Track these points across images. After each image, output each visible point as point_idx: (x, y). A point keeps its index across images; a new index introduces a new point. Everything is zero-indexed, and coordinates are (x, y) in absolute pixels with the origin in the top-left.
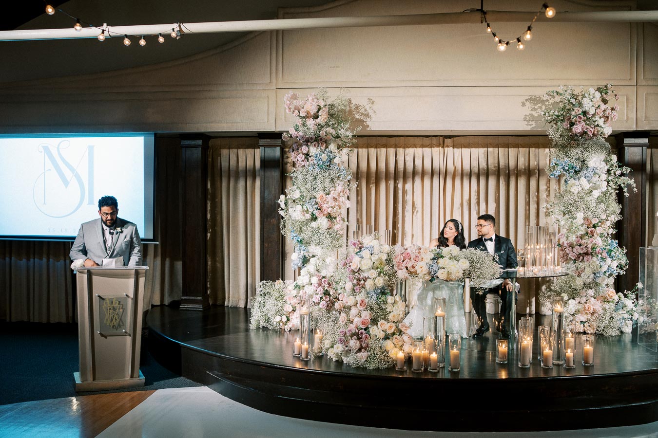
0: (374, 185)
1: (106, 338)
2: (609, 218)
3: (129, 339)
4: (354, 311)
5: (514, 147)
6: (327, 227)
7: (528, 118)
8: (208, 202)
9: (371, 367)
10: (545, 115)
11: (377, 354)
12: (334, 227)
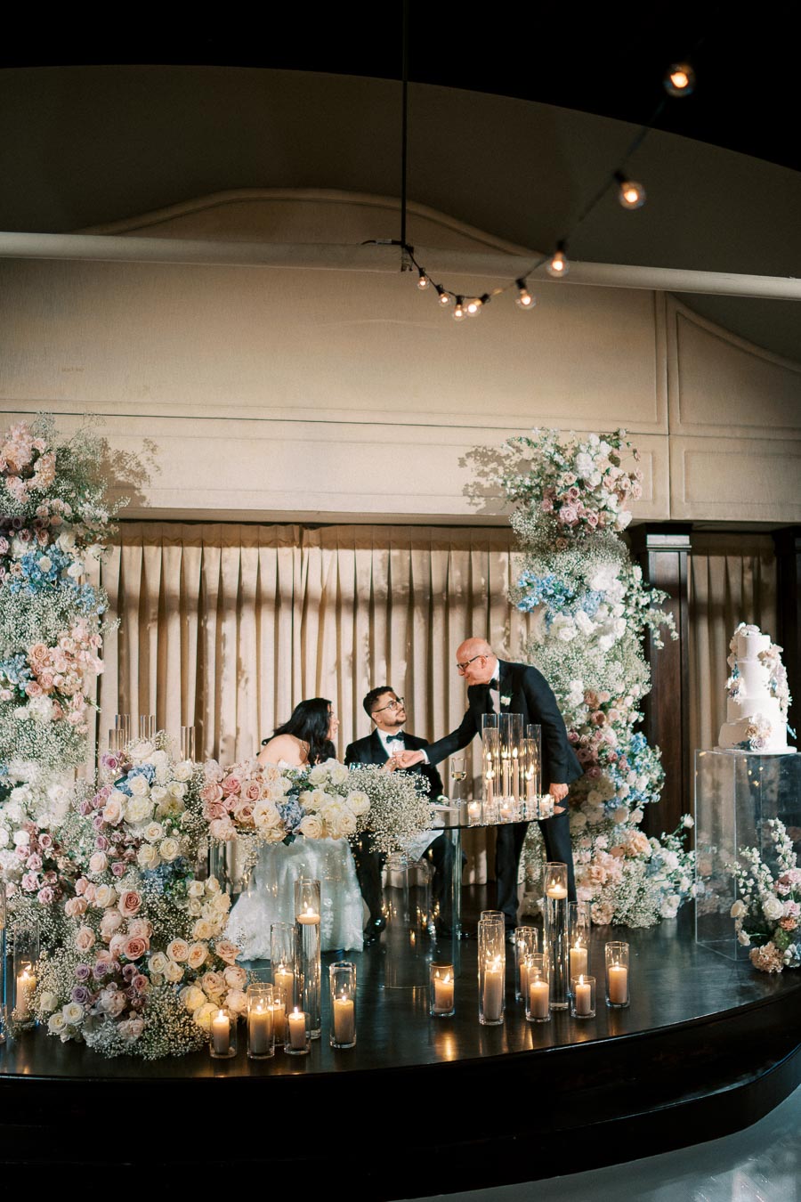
0: (156, 624)
2: (631, 692)
4: (110, 921)
5: (441, 548)
6: (50, 717)
7: (470, 490)
9: (153, 1053)
10: (505, 484)
11: (167, 1022)
12: (68, 718)
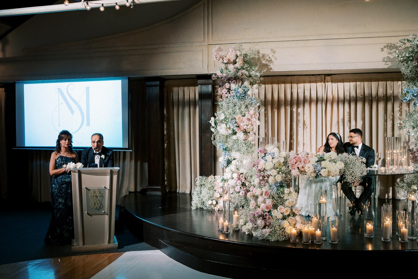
0: (277, 109)
1: (92, 216)
3: (107, 217)
4: (260, 199)
5: (375, 81)
6: (243, 139)
7: (385, 59)
8: (165, 123)
9: (273, 239)
10: (398, 57)
11: (277, 230)
12: (249, 139)
